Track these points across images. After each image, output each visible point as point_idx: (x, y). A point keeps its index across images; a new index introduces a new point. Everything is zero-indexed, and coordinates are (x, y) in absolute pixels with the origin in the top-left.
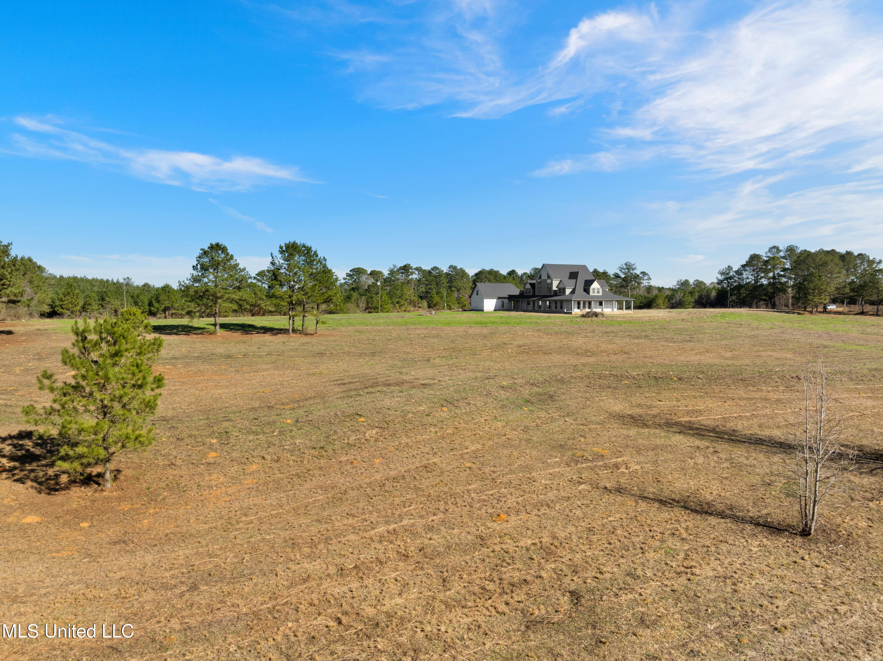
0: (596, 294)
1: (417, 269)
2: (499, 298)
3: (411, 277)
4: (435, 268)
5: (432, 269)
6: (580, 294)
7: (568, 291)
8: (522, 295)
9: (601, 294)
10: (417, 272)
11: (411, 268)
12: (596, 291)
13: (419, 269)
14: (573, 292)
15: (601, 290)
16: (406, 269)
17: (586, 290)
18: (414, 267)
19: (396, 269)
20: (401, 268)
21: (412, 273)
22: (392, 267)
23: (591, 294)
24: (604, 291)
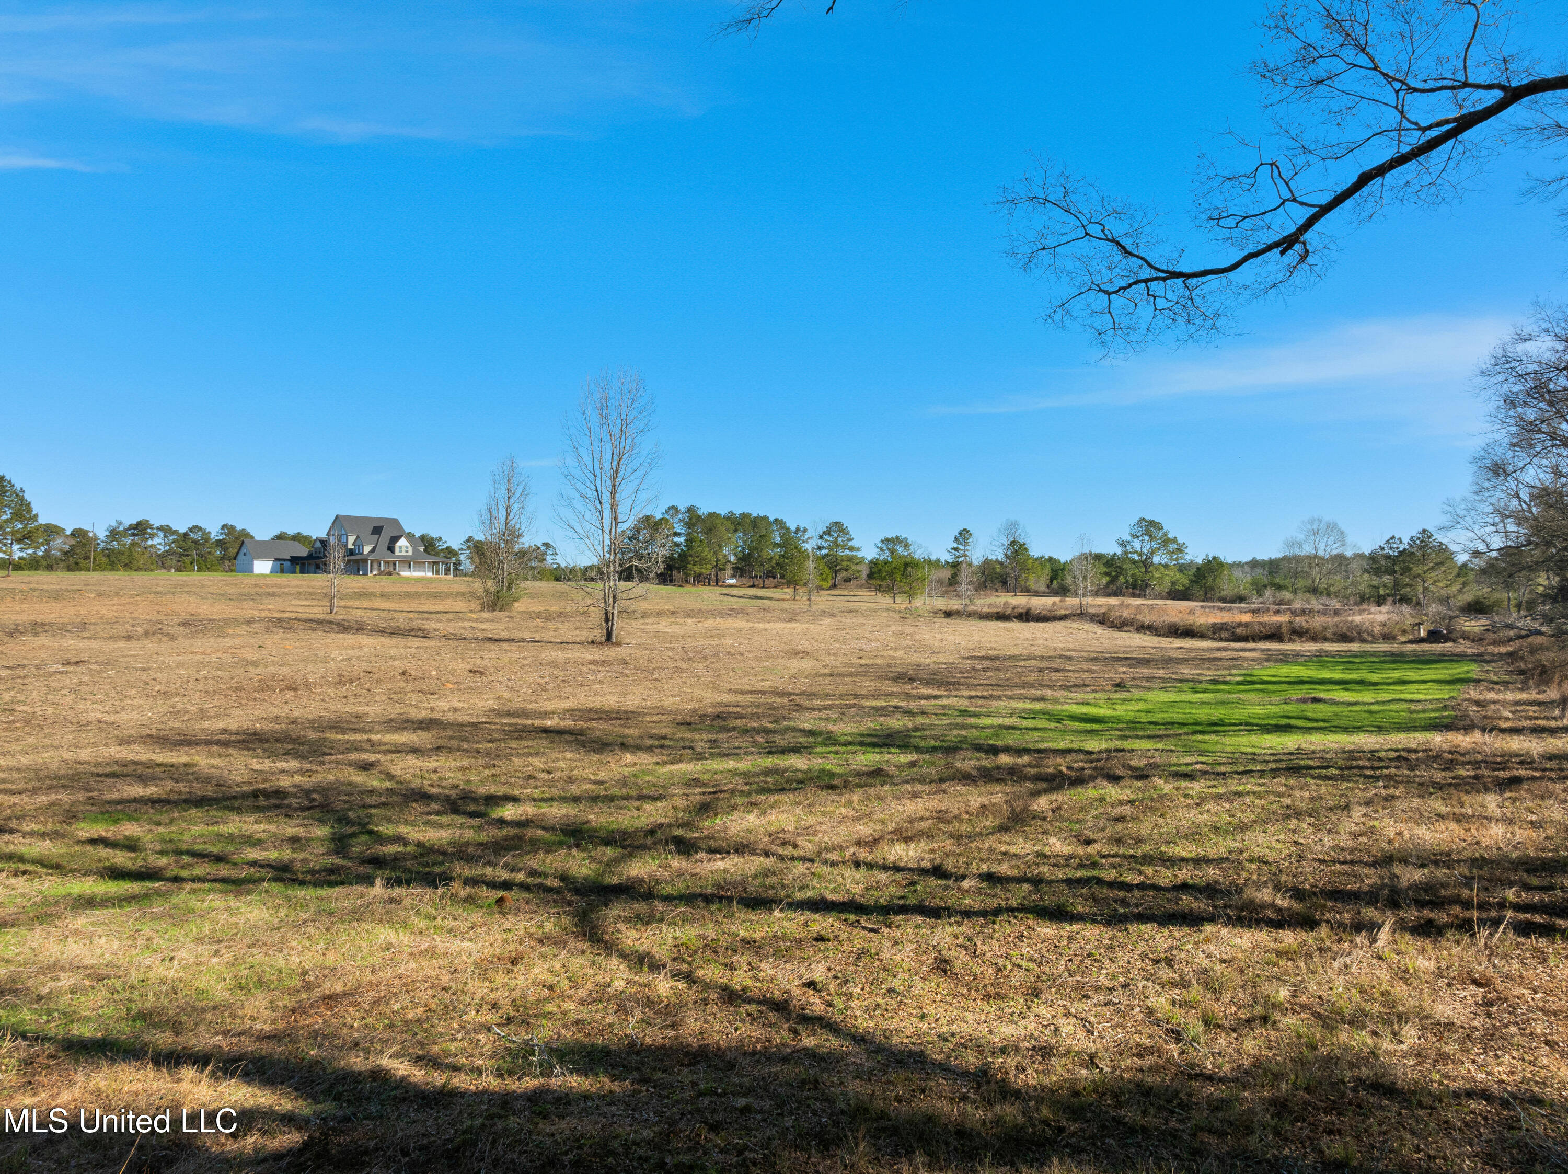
0: (404, 553)
1: (161, 528)
2: (276, 560)
3: (150, 542)
4: (196, 529)
5: (190, 529)
6: (382, 554)
7: (367, 550)
8: (310, 557)
9: (410, 553)
10: (161, 534)
11: (151, 527)
12: (404, 550)
13: (166, 530)
14: (373, 551)
15: (410, 549)
16: (141, 528)
17: (391, 549)
18: (157, 525)
19: (121, 528)
20: (131, 527)
21: (152, 536)
22: (114, 524)
23: (397, 553)
24: (414, 550)
